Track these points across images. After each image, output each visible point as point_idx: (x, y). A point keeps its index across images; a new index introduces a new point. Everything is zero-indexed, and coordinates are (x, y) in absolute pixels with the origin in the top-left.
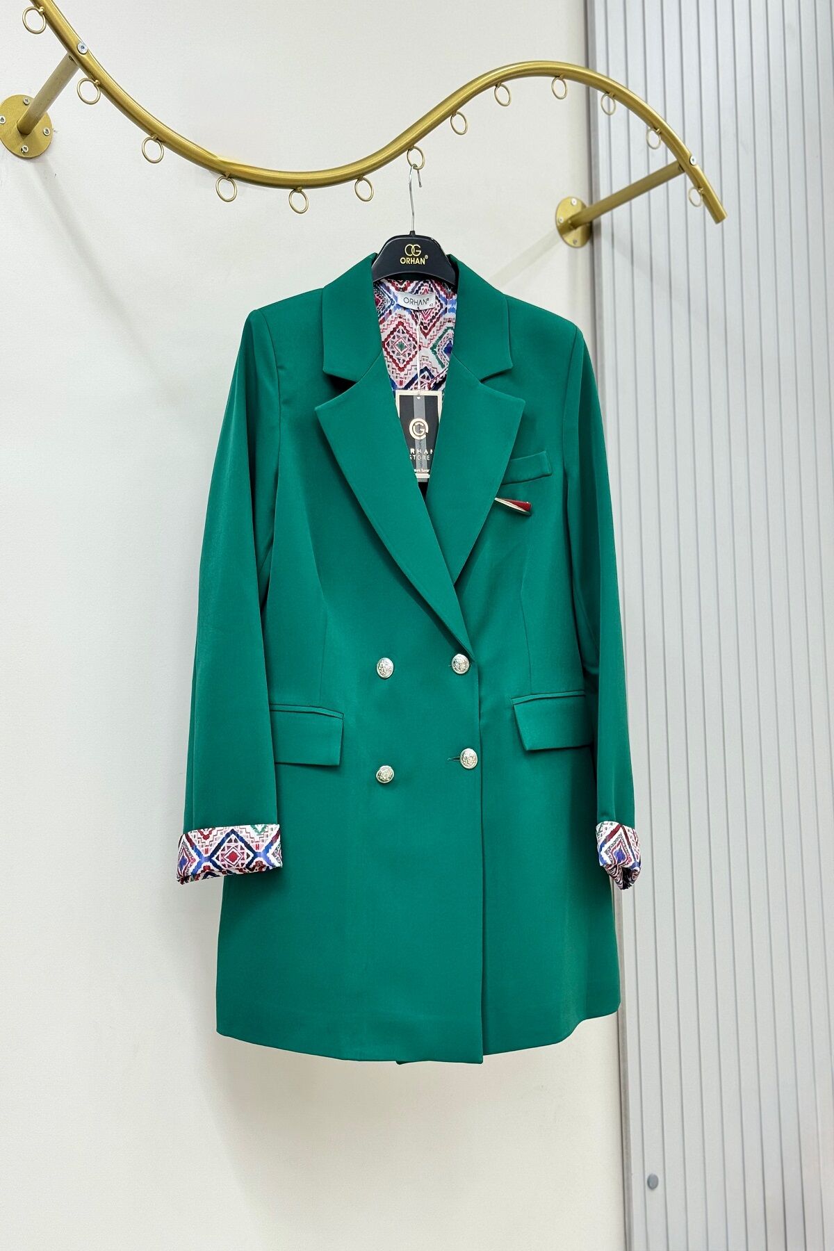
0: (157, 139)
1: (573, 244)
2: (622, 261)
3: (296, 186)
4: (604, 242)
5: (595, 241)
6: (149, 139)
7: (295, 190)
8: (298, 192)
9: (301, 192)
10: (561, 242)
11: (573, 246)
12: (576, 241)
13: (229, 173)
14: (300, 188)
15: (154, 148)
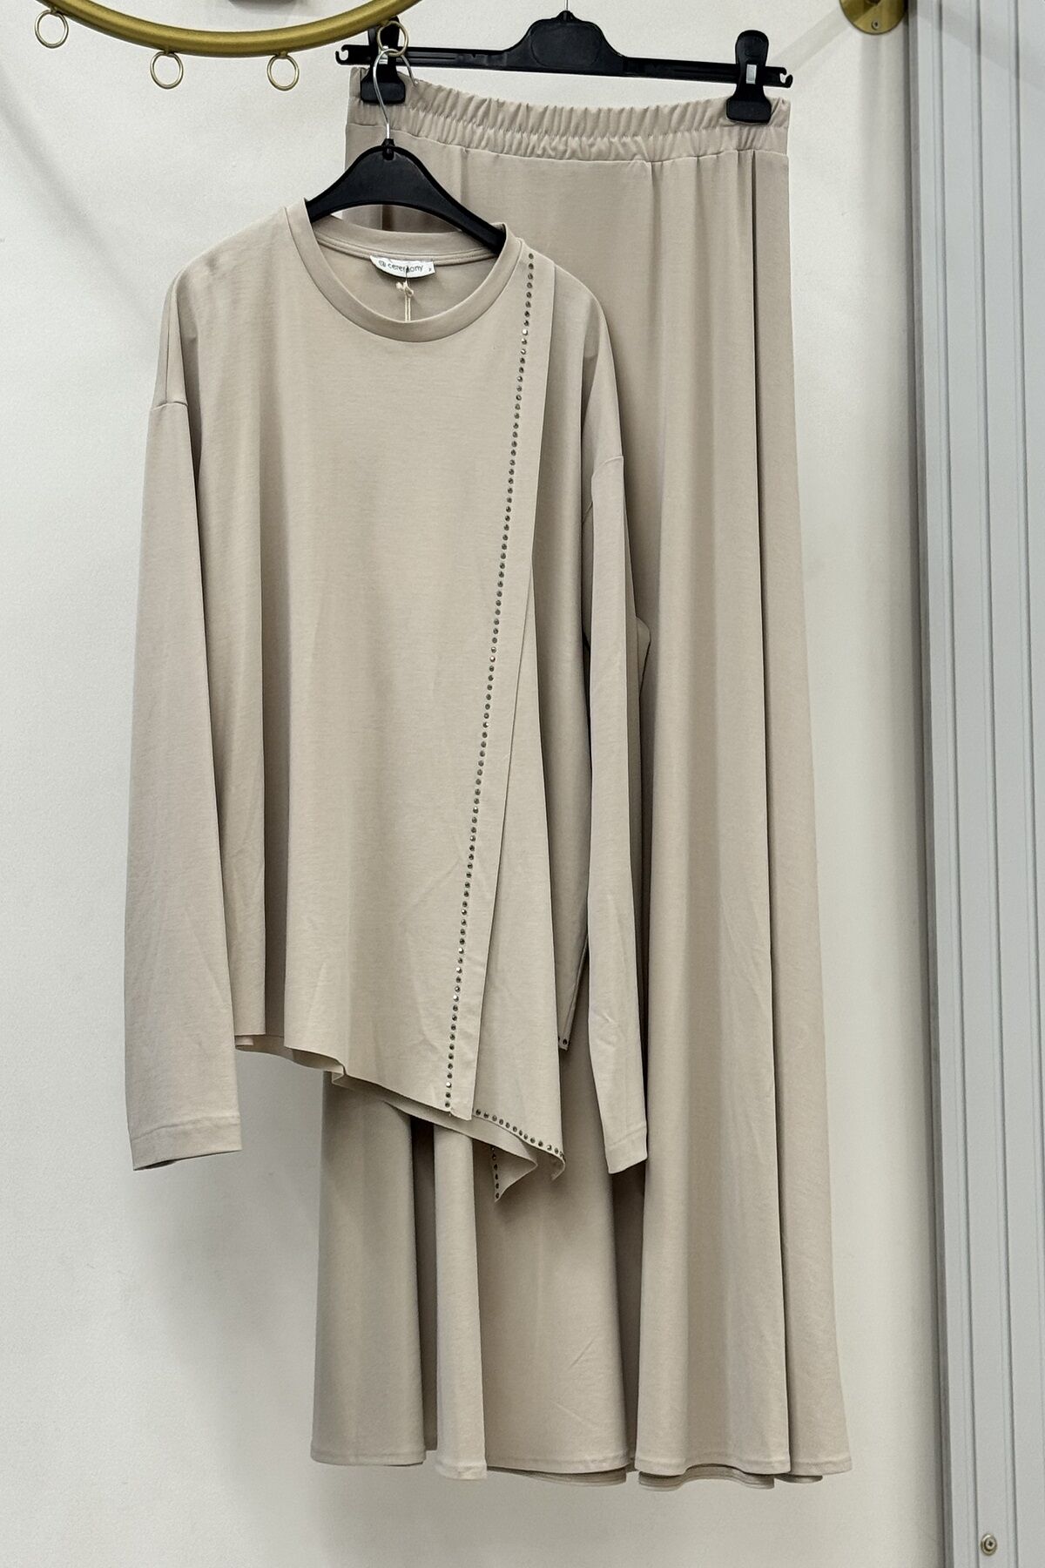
0: (58, 12)
1: (872, 31)
2: (958, 50)
3: (279, 50)
4: (924, 22)
5: (910, 20)
6: (45, 13)
7: (277, 56)
8: (283, 58)
9: (287, 57)
10: (850, 28)
11: (874, 30)
12: (876, 24)
13: (170, 45)
14: (282, 53)
15: (53, 26)
